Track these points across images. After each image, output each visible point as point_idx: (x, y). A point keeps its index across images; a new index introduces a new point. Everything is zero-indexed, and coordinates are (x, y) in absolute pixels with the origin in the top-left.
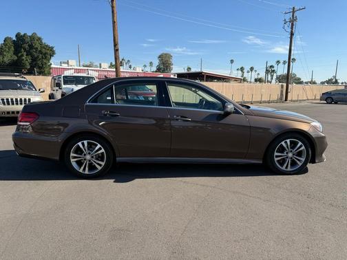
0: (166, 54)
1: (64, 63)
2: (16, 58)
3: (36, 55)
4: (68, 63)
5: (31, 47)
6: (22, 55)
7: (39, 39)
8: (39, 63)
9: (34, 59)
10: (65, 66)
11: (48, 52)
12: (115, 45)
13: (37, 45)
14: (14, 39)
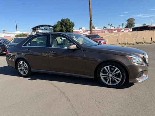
0: (131, 19)
1: (81, 29)
2: (61, 28)
3: (67, 27)
4: (82, 29)
5: (66, 24)
6: (63, 27)
7: (69, 20)
8: (69, 29)
9: (67, 28)
10: (81, 30)
11: (72, 25)
12: (90, 19)
13: (68, 23)
14: (61, 21)
